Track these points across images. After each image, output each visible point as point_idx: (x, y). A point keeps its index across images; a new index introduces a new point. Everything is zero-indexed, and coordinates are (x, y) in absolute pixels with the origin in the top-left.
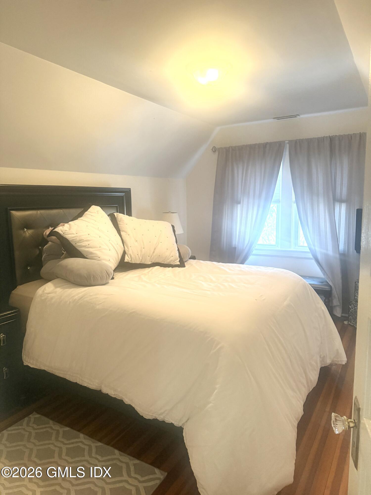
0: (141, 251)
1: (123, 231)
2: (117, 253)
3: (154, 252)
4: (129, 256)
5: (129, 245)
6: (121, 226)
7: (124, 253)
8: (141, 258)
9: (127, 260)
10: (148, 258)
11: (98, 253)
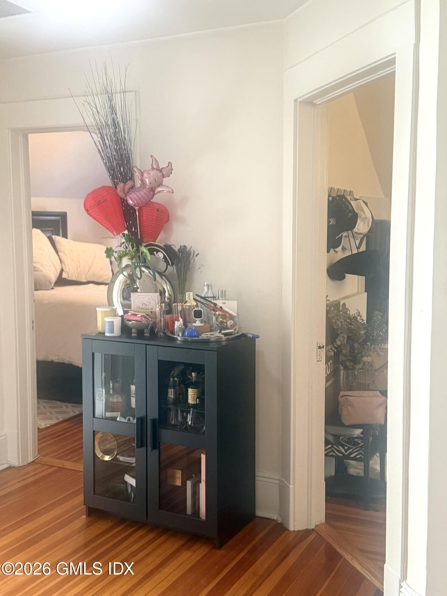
0: (77, 269)
1: (61, 252)
2: (56, 269)
3: (89, 271)
4: (66, 273)
5: (66, 264)
6: (58, 247)
7: (62, 270)
8: (77, 276)
9: (64, 276)
10: (84, 276)
11: (41, 268)
